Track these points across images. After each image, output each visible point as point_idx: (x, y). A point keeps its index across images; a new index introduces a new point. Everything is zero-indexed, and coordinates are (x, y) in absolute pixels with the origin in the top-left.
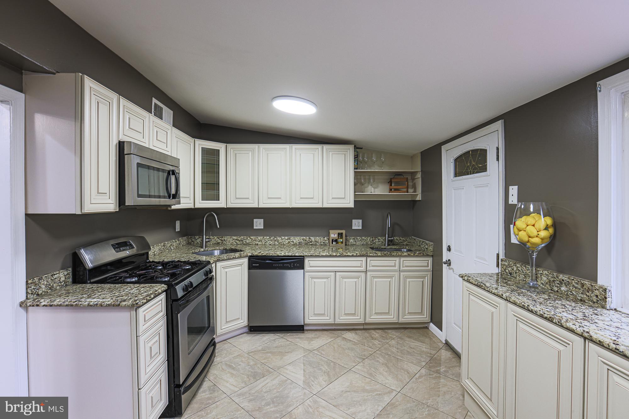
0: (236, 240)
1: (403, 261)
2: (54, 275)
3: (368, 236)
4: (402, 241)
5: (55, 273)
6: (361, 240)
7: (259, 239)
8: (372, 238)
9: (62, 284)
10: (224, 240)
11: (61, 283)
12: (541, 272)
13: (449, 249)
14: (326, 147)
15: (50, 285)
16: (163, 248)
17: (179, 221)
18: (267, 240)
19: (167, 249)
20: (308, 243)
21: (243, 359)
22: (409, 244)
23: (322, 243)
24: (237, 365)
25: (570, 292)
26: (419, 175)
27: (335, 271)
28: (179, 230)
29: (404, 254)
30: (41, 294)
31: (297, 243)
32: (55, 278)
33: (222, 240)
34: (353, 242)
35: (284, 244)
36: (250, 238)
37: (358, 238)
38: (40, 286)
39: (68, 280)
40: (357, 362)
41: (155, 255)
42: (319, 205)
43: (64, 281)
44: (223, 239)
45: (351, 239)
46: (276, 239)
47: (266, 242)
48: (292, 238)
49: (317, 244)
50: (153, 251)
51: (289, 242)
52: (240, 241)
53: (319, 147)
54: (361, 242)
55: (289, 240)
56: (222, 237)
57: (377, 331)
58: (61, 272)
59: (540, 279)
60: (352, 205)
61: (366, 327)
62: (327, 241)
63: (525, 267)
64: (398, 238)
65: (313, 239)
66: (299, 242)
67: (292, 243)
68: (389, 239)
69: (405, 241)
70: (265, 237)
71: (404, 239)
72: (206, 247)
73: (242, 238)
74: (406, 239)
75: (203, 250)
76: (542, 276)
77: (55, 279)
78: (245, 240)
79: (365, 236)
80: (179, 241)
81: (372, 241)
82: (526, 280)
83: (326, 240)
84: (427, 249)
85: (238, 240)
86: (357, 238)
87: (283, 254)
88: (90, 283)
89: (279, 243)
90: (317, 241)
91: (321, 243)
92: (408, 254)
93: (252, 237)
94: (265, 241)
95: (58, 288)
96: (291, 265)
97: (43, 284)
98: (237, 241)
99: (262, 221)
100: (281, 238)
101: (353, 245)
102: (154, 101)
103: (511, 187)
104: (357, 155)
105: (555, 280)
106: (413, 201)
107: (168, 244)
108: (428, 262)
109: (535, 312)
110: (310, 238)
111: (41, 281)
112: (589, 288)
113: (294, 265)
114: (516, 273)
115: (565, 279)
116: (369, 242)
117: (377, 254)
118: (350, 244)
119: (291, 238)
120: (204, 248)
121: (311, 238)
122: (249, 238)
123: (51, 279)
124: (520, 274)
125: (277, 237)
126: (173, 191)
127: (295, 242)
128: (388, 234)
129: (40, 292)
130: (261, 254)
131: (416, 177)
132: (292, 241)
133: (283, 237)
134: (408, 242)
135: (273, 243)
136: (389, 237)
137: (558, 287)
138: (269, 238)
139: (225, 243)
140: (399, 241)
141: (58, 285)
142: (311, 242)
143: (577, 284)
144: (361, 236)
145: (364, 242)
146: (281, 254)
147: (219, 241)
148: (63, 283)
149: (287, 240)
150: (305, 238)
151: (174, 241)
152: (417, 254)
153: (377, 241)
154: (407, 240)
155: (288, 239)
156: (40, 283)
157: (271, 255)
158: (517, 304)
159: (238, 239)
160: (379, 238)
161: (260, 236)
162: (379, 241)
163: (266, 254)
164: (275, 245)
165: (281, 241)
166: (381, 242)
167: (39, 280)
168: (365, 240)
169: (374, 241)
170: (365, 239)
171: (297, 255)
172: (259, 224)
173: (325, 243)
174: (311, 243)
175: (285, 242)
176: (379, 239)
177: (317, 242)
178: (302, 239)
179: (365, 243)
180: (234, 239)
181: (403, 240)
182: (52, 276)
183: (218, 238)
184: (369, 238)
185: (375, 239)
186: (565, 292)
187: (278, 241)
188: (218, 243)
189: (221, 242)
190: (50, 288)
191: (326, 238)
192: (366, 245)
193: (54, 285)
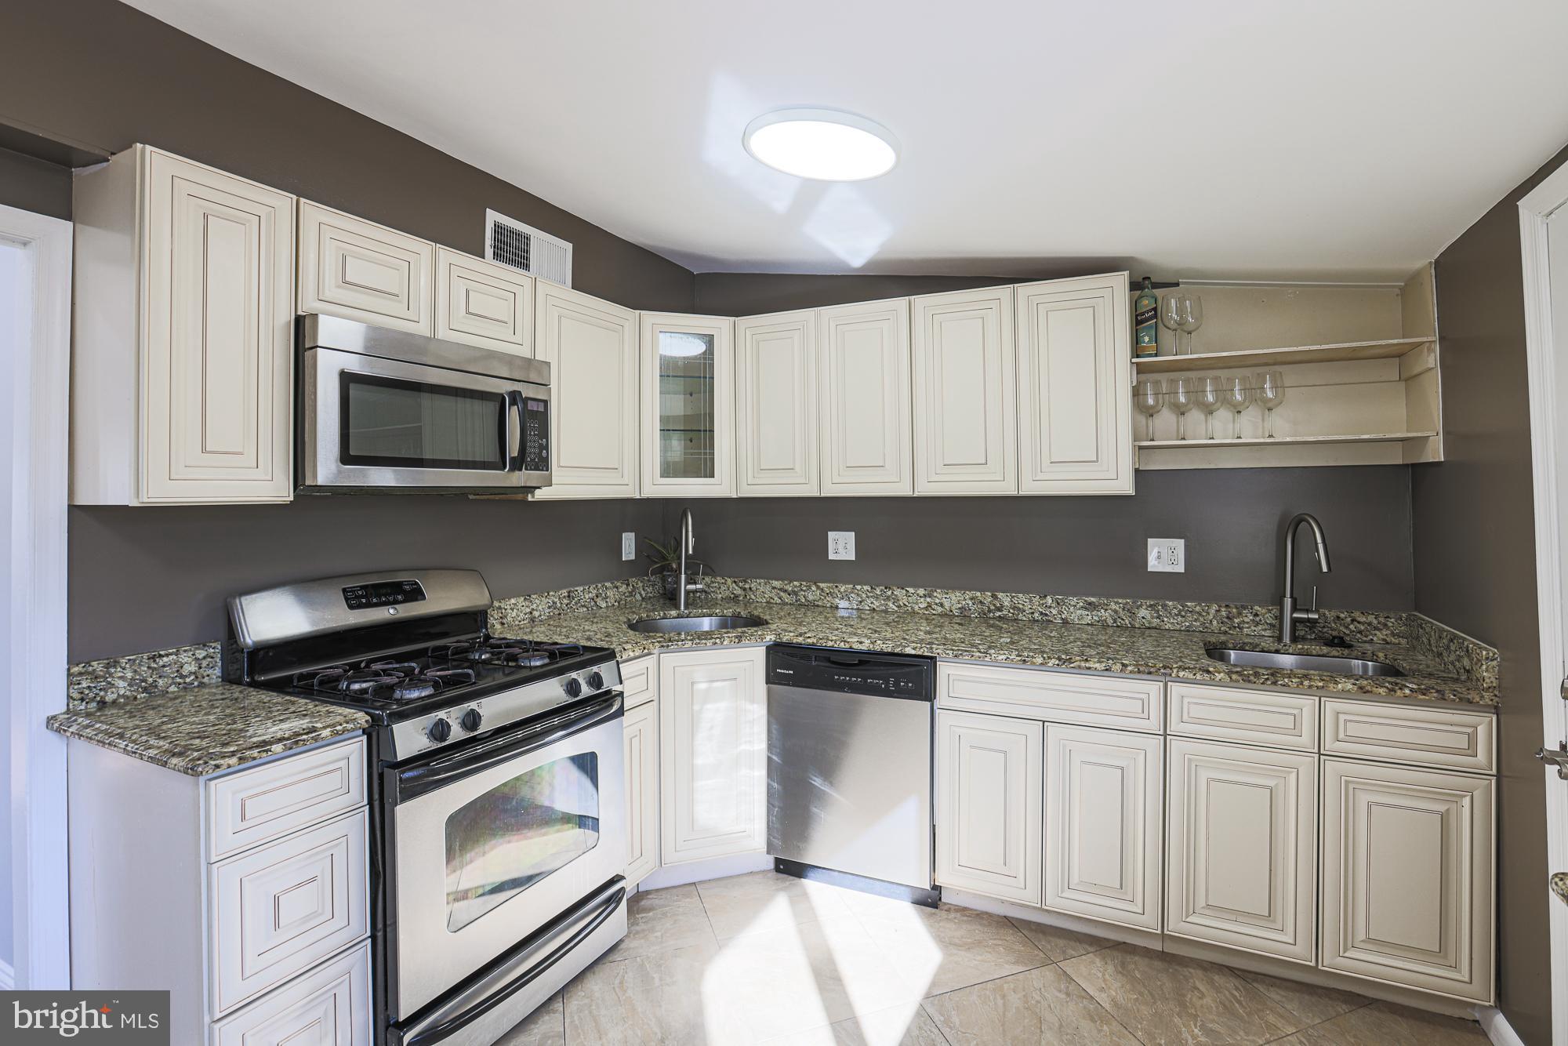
0: (780, 589)
1: (1337, 713)
2: (161, 656)
3: (1210, 601)
4: (1362, 628)
5: (163, 653)
6: (1180, 611)
7: (842, 590)
8: (1227, 606)
9: (188, 680)
10: (750, 588)
14: (1025, 289)
15: (144, 681)
16: (566, 601)
17: (632, 535)
18: (864, 596)
19: (583, 606)
20: (990, 611)
22: (1397, 641)
23: (1036, 615)
26: (1432, 360)
27: (1044, 722)
28: (632, 557)
29: (1337, 683)
31: (953, 608)
32: (161, 663)
33: (745, 589)
34: (1148, 617)
35: (914, 612)
36: (818, 587)
37: (1171, 603)
38: (109, 683)
39: (210, 672)
41: (533, 620)
42: (1008, 489)
43: (194, 673)
44: (747, 586)
45: (1141, 606)
46: (889, 593)
47: (861, 602)
48: (938, 594)
49: (1020, 616)
50: (528, 610)
51: (929, 606)
52: (789, 595)
53: (1003, 292)
54: (1180, 619)
55: (928, 600)
56: (745, 582)
58: (185, 651)
60: (1125, 486)
62: (1052, 610)
64: (1342, 616)
65: (1005, 599)
66: (960, 606)
67: (940, 609)
68: (1295, 615)
69: (1376, 628)
70: (859, 587)
71: (1371, 618)
72: (686, 607)
73: (796, 587)
74: (1382, 620)
75: (675, 615)
77: (164, 666)
78: (804, 591)
79: (1199, 600)
80: (628, 585)
81: (1228, 617)
83: (1050, 607)
84: (1468, 671)
85: (786, 591)
86: (1164, 606)
87: (866, 646)
88: (255, 685)
89: (898, 607)
90: (1021, 606)
91: (1033, 613)
92: (1361, 688)
93: (822, 585)
94: (860, 599)
95: (173, 689)
96: (887, 683)
97: (120, 678)
98: (782, 594)
99: (850, 537)
100: (904, 591)
101: (1149, 628)
102: (492, 217)
104: (1155, 309)
106: (1413, 465)
107: (585, 593)
108: (1469, 730)
110: (994, 597)
111: (112, 670)
113: (896, 684)
116: (1215, 623)
117: (1208, 672)
118: (1137, 626)
119: (935, 594)
120: (682, 608)
121: (1000, 595)
122: (814, 588)
123: (150, 668)
125: (895, 589)
126: (513, 448)
127: (947, 605)
128: (1292, 597)
129: (111, 697)
130: (801, 639)
131: (1417, 370)
132: (937, 601)
133: (911, 590)
134: (1393, 634)
135: (881, 605)
136: (1294, 609)
138: (869, 589)
139: (753, 597)
140: (1347, 628)
141: (175, 683)
142: (999, 609)
144: (1181, 599)
145: (1196, 620)
146: (861, 643)
147: (738, 591)
148: (192, 677)
149: (922, 600)
150: (978, 594)
151: (608, 584)
152: (1407, 691)
153: (1246, 620)
154: (1385, 625)
155: (925, 596)
156: (111, 674)
157: (830, 644)
159: (786, 587)
160: (1257, 608)
161: (845, 583)
163: (815, 641)
164: (886, 612)
165: (904, 601)
166: (1268, 627)
167: (107, 666)
168: (1199, 614)
169: (1236, 621)
170: (1198, 609)
171: (909, 651)
172: (842, 546)
173: (1046, 615)
174: (998, 614)
175: (917, 603)
176: (1256, 615)
177: (1019, 609)
178: (971, 599)
179: (1198, 624)
180: (774, 588)
182: (151, 659)
183: (735, 582)
184: (1215, 607)
185: (1240, 614)
187: (896, 600)
188: (737, 596)
189: (743, 593)
190: (145, 690)
191: (1049, 600)
192: (1201, 632)
193: (161, 682)
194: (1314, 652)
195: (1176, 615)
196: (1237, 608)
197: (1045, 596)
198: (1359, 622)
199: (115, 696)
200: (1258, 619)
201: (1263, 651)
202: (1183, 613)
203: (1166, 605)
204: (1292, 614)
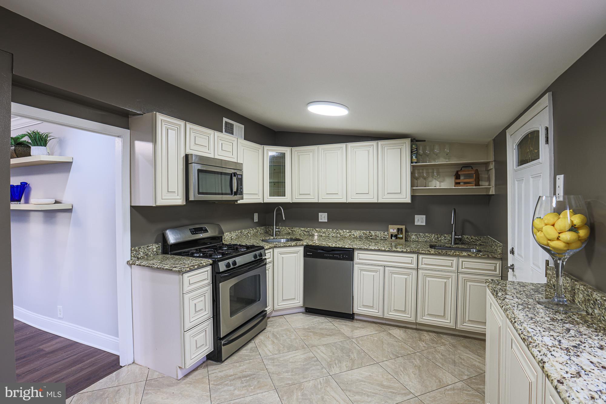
0: (304, 231)
1: (462, 262)
2: (149, 246)
3: (432, 233)
4: (474, 240)
5: (149, 245)
6: (424, 236)
7: (323, 231)
8: (437, 235)
9: (155, 253)
10: (294, 230)
11: (153, 252)
12: (578, 287)
13: (512, 252)
14: (381, 143)
15: (146, 253)
16: (240, 234)
17: (257, 214)
18: (330, 232)
19: (244, 236)
20: (368, 237)
21: (288, 333)
22: (483, 244)
23: (382, 238)
24: (281, 336)
26: (493, 166)
27: (384, 266)
28: (257, 221)
29: (462, 253)
30: (140, 258)
31: (357, 236)
33: (292, 231)
34: (415, 238)
35: (345, 237)
36: (316, 230)
37: (421, 234)
38: (139, 253)
39: (159, 251)
40: (389, 357)
41: (232, 239)
42: (375, 201)
43: (156, 251)
44: (293, 230)
45: (413, 235)
46: (338, 231)
47: (329, 234)
48: (353, 231)
49: (377, 238)
50: (231, 236)
51: (350, 235)
52: (306, 232)
53: (374, 143)
54: (424, 238)
55: (350, 233)
56: (292, 228)
57: (430, 333)
59: (577, 296)
60: (408, 200)
61: (418, 327)
62: (387, 236)
64: (469, 237)
65: (373, 233)
66: (359, 235)
67: (353, 236)
68: (455, 237)
69: (477, 241)
70: (328, 230)
72: (275, 236)
73: (309, 230)
74: (479, 238)
75: (273, 238)
76: (579, 293)
77: (150, 249)
78: (311, 231)
79: (429, 233)
80: (256, 229)
81: (437, 238)
83: (386, 235)
84: (496, 250)
85: (305, 231)
86: (419, 235)
87: (334, 245)
88: (171, 254)
89: (341, 236)
90: (378, 235)
91: (381, 237)
92: (468, 255)
93: (317, 229)
94: (329, 233)
95: (152, 255)
96: (340, 256)
97: (141, 251)
98: (304, 232)
99: (325, 215)
100: (342, 231)
101: (415, 241)
102: (225, 119)
103: (558, 177)
104: (417, 148)
105: (590, 298)
106: (484, 195)
107: (245, 232)
108: (495, 265)
110: (370, 232)
111: (140, 249)
113: (343, 256)
116: (434, 239)
117: (429, 251)
118: (411, 240)
119: (352, 232)
120: (274, 236)
121: (371, 232)
122: (314, 230)
123: (147, 249)
125: (340, 230)
126: (235, 189)
127: (355, 235)
128: (455, 231)
129: (139, 257)
130: (314, 244)
131: (489, 168)
132: (353, 234)
133: (345, 231)
134: (482, 242)
135: (335, 235)
136: (455, 235)
138: (332, 230)
139: (295, 233)
140: (470, 240)
142: (371, 236)
144: (424, 233)
145: (428, 239)
146: (332, 245)
147: (290, 231)
149: (348, 233)
150: (365, 232)
151: (251, 229)
152: (480, 255)
153: (442, 238)
155: (349, 232)
156: (139, 250)
157: (323, 245)
159: (305, 230)
160: (445, 235)
161: (324, 228)
162: (444, 239)
163: (319, 245)
164: (337, 237)
165: (342, 234)
166: (448, 240)
167: (139, 248)
168: (429, 237)
169: (440, 239)
170: (429, 235)
171: (346, 247)
172: (323, 217)
173: (385, 238)
174: (371, 237)
175: (346, 235)
176: (445, 237)
177: (377, 236)
178: (363, 233)
179: (429, 240)
180: (302, 230)
181: (476, 239)
182: (147, 247)
183: (289, 229)
184: (434, 235)
185: (441, 237)
187: (340, 234)
188: (289, 233)
189: (292, 232)
190: (146, 255)
191: (386, 233)
192: (430, 242)
193: (149, 253)
194: (460, 247)
195: (423, 237)
196: (440, 235)
197: (385, 232)
198: (473, 239)
199: (140, 256)
200: (446, 238)
201: (446, 247)
202: (425, 237)
203: (420, 235)
204: (454, 236)
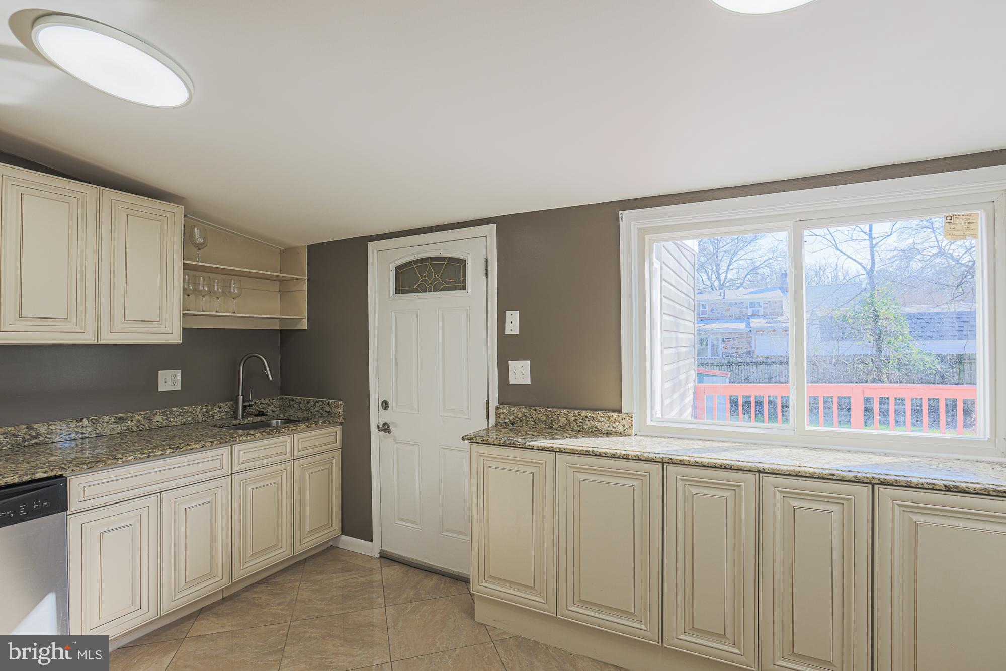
1: (299, 439)
3: (196, 404)
4: (264, 406)
6: (180, 413)
8: (206, 406)
12: (559, 413)
13: (385, 405)
14: (108, 194)
20: (25, 441)
22: (276, 410)
23: (74, 435)
25: (595, 429)
26: (303, 287)
34: (161, 420)
37: (175, 409)
42: (88, 338)
45: (156, 414)
54: (180, 417)
57: (255, 590)
59: (557, 422)
60: (176, 337)
63: (535, 410)
64: (257, 402)
65: (41, 428)
68: (246, 404)
69: (269, 406)
71: (267, 401)
74: (271, 401)
76: (560, 418)
79: (191, 405)
81: (206, 412)
82: (537, 427)
83: (86, 426)
84: (329, 412)
86: (171, 412)
90: (58, 431)
91: (71, 434)
101: (161, 427)
103: (508, 313)
105: (577, 418)
108: (335, 434)
109: (604, 455)
110: (29, 428)
112: (615, 420)
114: (521, 421)
115: (589, 415)
116: (200, 416)
118: (153, 427)
121: (36, 426)
124: (528, 421)
128: (242, 395)
131: (295, 289)
134: (275, 407)
136: (244, 402)
137: (580, 426)
142: (35, 437)
143: (603, 417)
144: (181, 406)
145: (189, 417)
150: (11, 428)
153: (216, 411)
154: (272, 403)
158: (578, 452)
160: (221, 404)
166: (225, 414)
168: (191, 413)
169: (211, 413)
170: (191, 410)
173: (84, 433)
174: (32, 441)
176: (220, 408)
178: (3, 434)
179: (191, 419)
181: (267, 404)
184: (200, 407)
185: (212, 409)
186: (589, 429)
191: (86, 422)
192: (192, 423)
195: (178, 416)
196: (211, 406)
197: (82, 419)
200: (221, 410)
202: (182, 414)
203: (172, 411)
204: (243, 404)
